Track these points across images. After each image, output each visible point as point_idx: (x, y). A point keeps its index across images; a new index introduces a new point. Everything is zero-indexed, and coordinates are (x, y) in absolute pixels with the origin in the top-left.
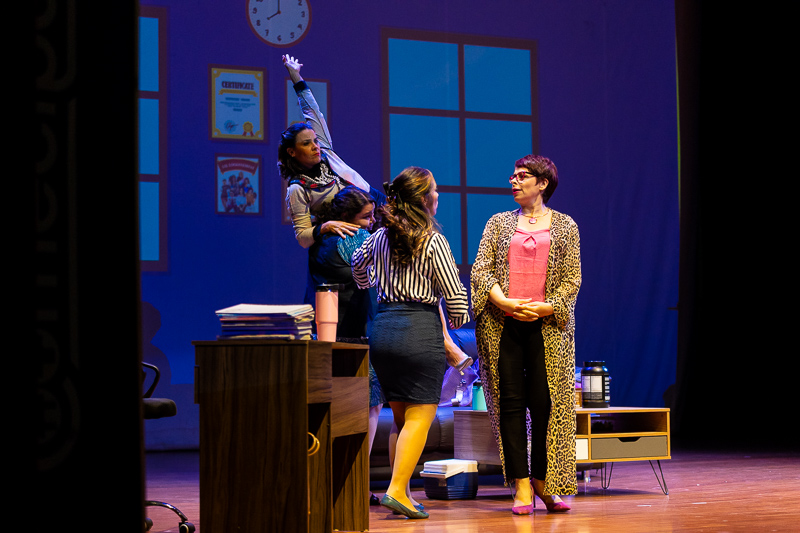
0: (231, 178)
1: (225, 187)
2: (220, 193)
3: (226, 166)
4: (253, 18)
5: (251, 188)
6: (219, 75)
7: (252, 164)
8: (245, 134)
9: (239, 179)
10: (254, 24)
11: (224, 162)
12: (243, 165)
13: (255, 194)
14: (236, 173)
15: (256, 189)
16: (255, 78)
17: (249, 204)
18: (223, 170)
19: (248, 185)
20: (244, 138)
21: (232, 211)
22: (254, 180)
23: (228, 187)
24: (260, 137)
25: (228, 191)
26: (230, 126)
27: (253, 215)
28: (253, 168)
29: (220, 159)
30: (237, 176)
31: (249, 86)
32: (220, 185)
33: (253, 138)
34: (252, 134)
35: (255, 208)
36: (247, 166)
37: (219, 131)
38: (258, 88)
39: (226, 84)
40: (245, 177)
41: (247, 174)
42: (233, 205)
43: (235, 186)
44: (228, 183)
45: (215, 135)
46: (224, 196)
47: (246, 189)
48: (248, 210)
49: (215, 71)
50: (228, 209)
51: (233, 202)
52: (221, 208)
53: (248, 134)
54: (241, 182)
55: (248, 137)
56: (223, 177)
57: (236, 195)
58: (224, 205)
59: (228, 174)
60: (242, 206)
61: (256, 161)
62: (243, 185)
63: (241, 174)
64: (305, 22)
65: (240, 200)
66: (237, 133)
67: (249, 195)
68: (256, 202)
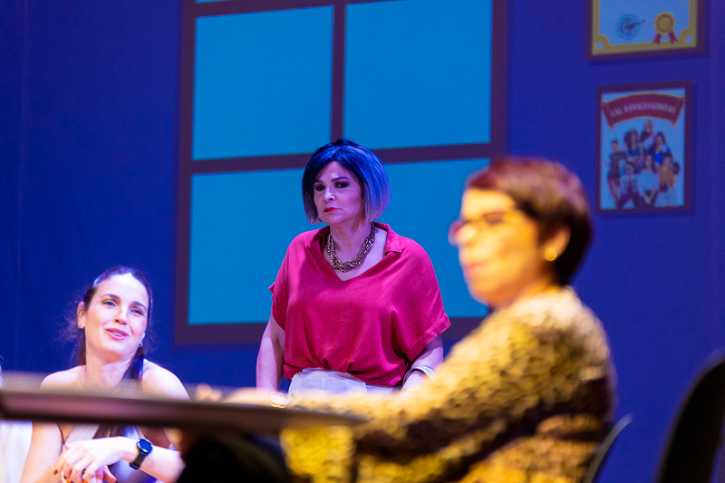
0: (628, 138)
1: (616, 157)
2: (605, 170)
3: (618, 112)
5: (668, 154)
7: (671, 101)
8: (658, 39)
9: (645, 135)
11: (614, 105)
12: (653, 106)
13: (676, 165)
14: (637, 124)
15: (679, 156)
17: (664, 188)
18: (612, 121)
19: (662, 148)
20: (655, 47)
21: (630, 205)
22: (674, 135)
23: (622, 155)
24: (688, 40)
25: (622, 163)
26: (629, 26)
27: (671, 212)
28: (672, 110)
29: (607, 98)
30: (640, 130)
32: (606, 151)
33: (676, 46)
34: (672, 37)
35: (676, 196)
36: (661, 107)
37: (606, 37)
40: (656, 130)
41: (659, 125)
42: (631, 194)
43: (635, 153)
44: (622, 147)
45: (598, 49)
46: (614, 176)
47: (657, 154)
48: (662, 202)
50: (621, 201)
51: (630, 187)
52: (607, 202)
53: (665, 37)
54: (647, 143)
55: (665, 44)
56: (611, 136)
57: (637, 171)
58: (614, 195)
59: (622, 129)
60: (648, 193)
61: (679, 93)
62: (652, 150)
63: (650, 124)
65: (646, 182)
66: (641, 42)
67: (665, 168)
68: (678, 182)
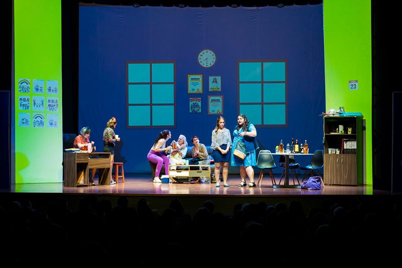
1: (191, 106)
4: (200, 61)
6: (190, 77)
10: (200, 62)
14: (195, 102)
15: (200, 106)
16: (200, 77)
17: (198, 110)
18: (191, 101)
21: (194, 112)
22: (200, 104)
24: (201, 92)
25: (193, 107)
26: (193, 90)
27: (199, 113)
29: (190, 99)
31: (198, 79)
32: (190, 105)
35: (200, 111)
36: (198, 100)
37: (190, 91)
38: (201, 79)
39: (192, 79)
41: (198, 102)
42: (194, 110)
43: (194, 105)
45: (189, 92)
46: (191, 108)
47: (197, 106)
49: (189, 76)
52: (191, 111)
54: (196, 104)
55: (198, 92)
56: (191, 103)
59: (192, 103)
61: (200, 99)
64: (214, 60)
65: (196, 109)
66: (195, 92)
67: (198, 108)
68: (200, 109)
